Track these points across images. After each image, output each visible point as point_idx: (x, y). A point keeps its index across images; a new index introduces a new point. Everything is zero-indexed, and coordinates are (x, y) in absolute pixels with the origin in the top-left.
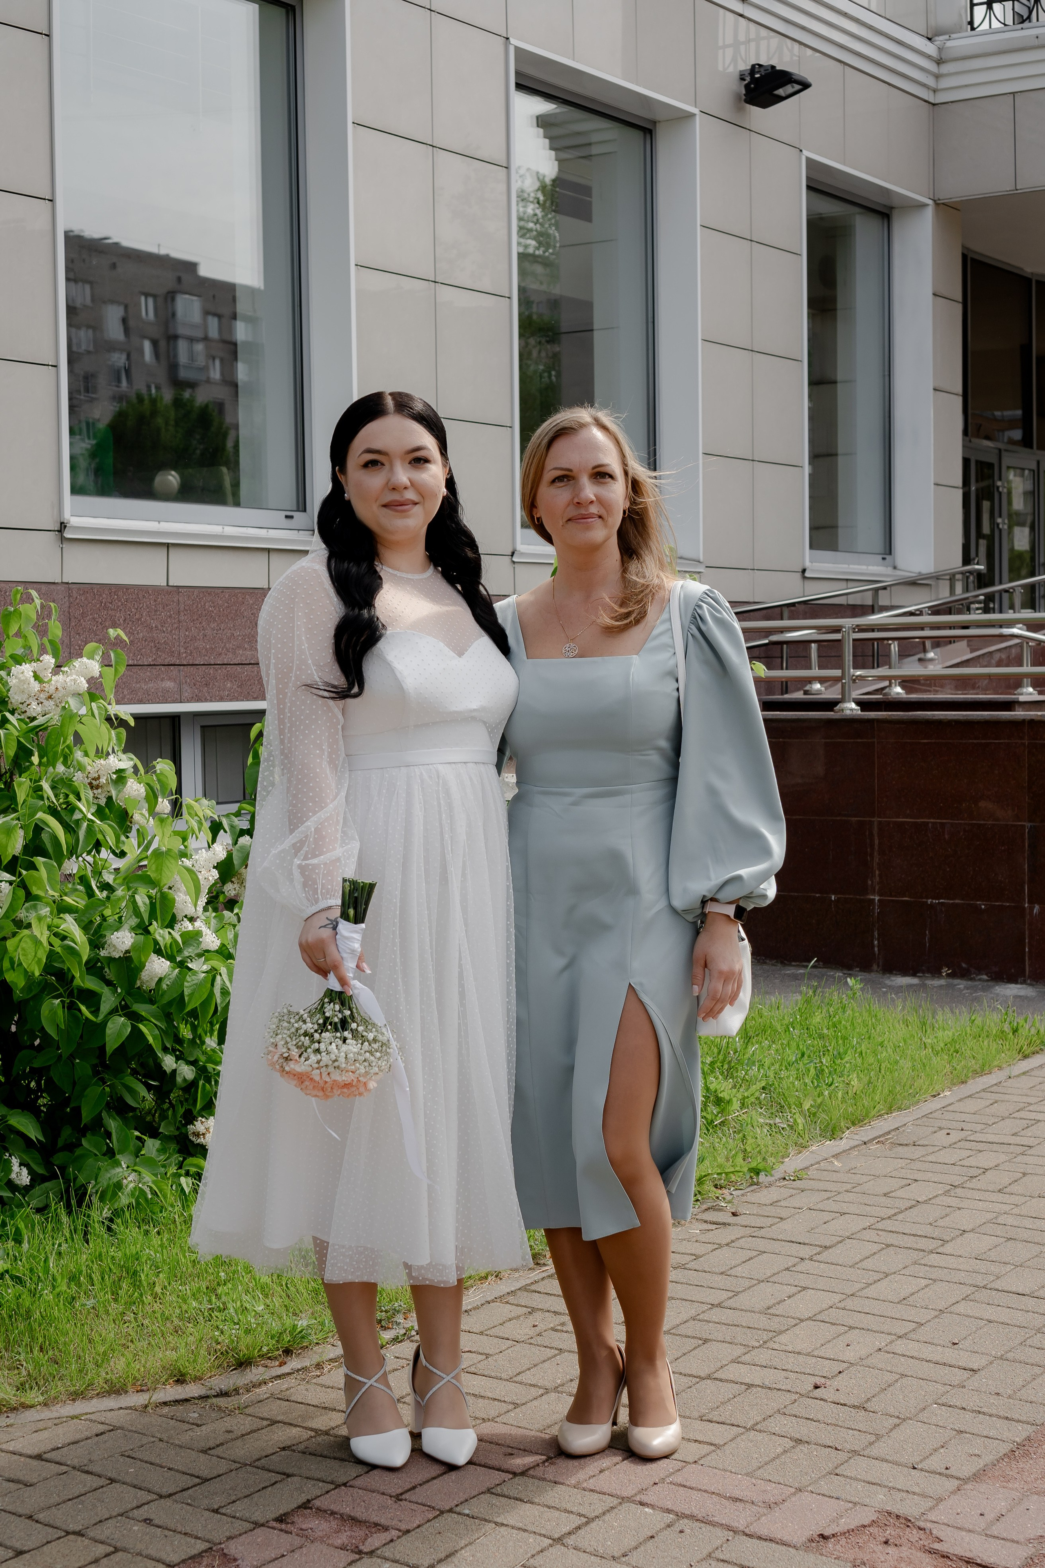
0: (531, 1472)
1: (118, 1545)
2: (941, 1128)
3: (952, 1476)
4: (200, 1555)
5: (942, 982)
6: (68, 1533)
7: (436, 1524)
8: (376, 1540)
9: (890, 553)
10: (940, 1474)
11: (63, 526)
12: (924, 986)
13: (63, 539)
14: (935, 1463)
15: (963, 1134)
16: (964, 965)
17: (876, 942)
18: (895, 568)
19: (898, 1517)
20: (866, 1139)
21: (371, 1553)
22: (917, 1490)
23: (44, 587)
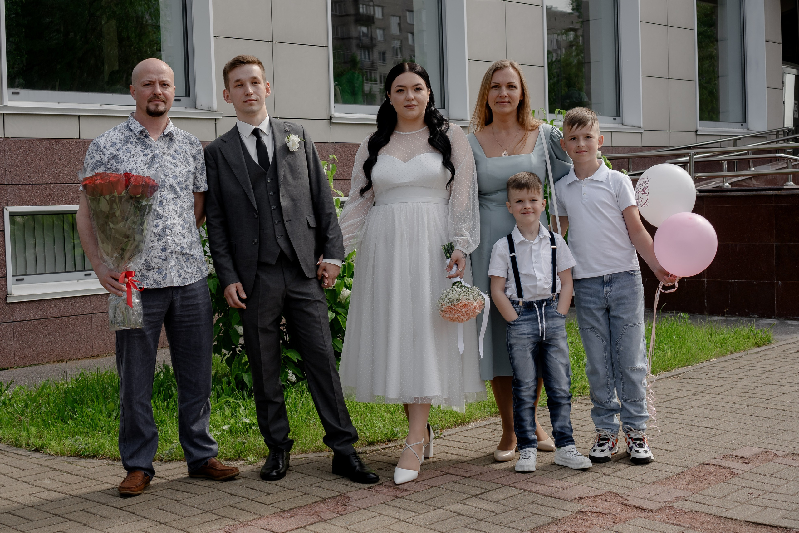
0: (473, 477)
1: (307, 493)
2: (704, 372)
3: (643, 482)
4: (336, 496)
5: (736, 318)
6: (288, 489)
7: (429, 490)
8: (404, 494)
9: (746, 122)
10: (639, 482)
11: (331, 117)
12: (727, 320)
13: (331, 123)
14: (639, 478)
15: (713, 375)
16: (746, 311)
17: (706, 301)
18: (748, 129)
19: (614, 493)
20: (668, 376)
21: (401, 497)
22: (627, 486)
23: (323, 145)
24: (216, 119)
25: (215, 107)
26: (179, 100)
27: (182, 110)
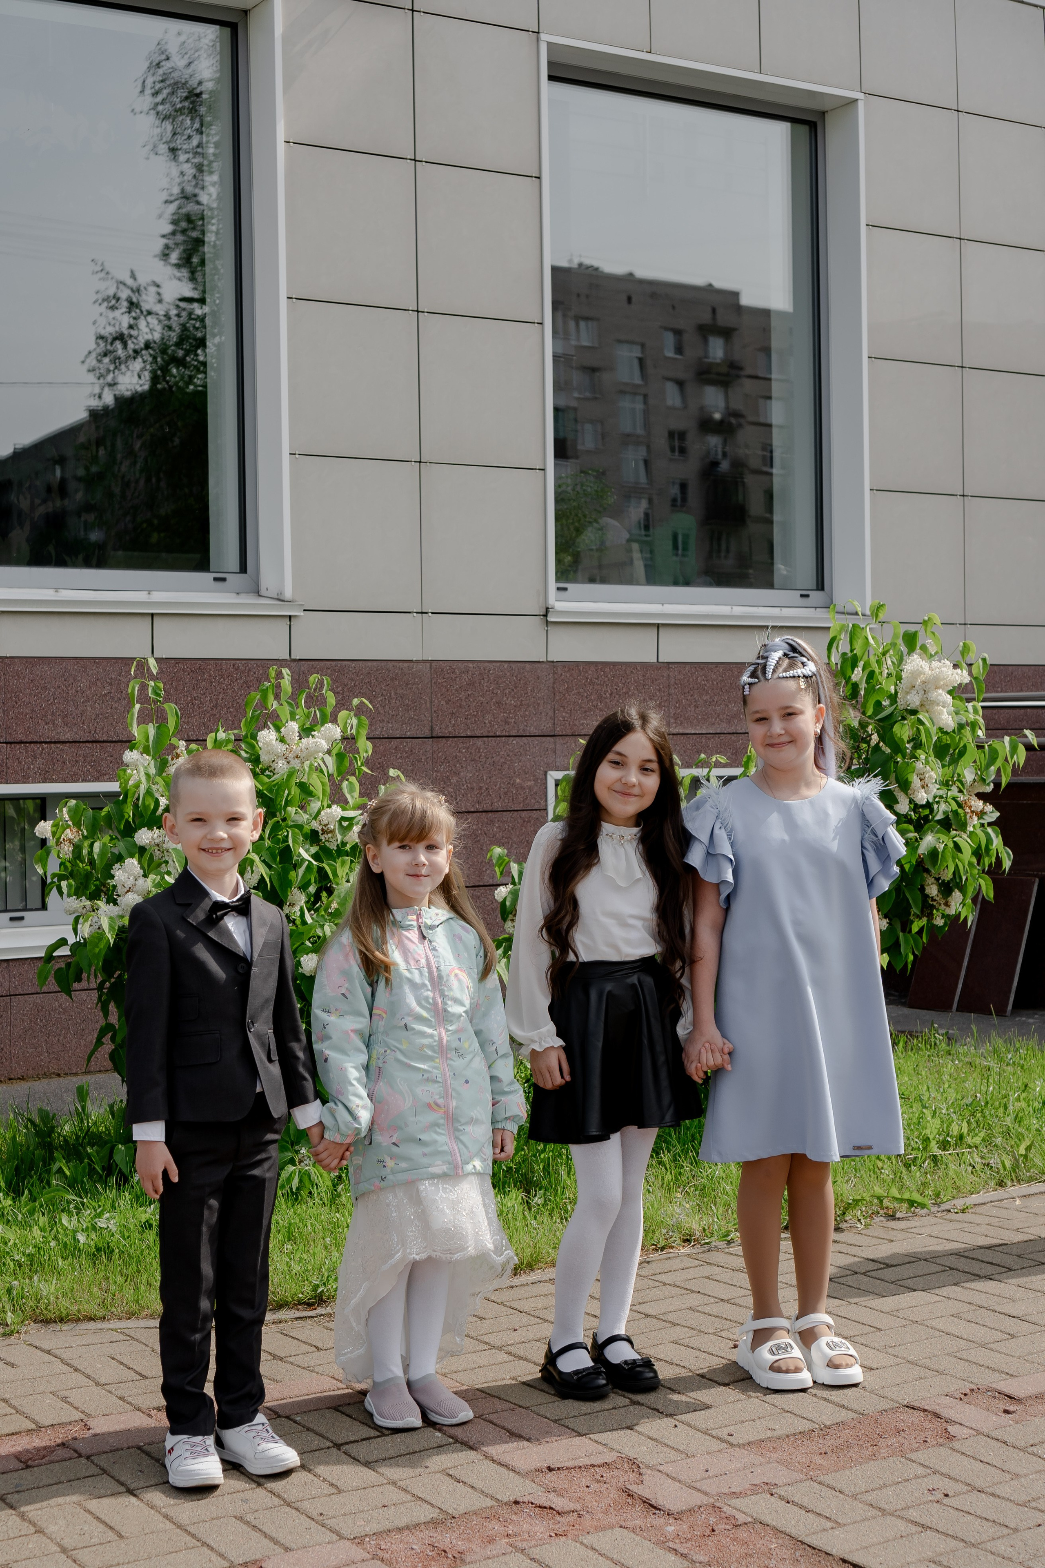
10: (720, 1439)
11: (548, 611)
13: (548, 623)
14: (728, 1431)
19: (634, 1463)
22: (681, 1446)
23: (528, 666)
24: (290, 617)
25: (288, 594)
26: (224, 580)
27: (230, 598)
